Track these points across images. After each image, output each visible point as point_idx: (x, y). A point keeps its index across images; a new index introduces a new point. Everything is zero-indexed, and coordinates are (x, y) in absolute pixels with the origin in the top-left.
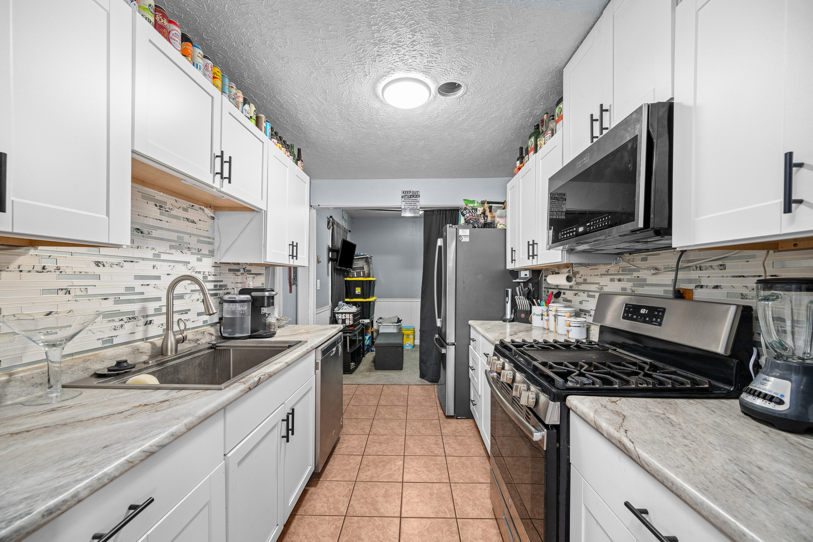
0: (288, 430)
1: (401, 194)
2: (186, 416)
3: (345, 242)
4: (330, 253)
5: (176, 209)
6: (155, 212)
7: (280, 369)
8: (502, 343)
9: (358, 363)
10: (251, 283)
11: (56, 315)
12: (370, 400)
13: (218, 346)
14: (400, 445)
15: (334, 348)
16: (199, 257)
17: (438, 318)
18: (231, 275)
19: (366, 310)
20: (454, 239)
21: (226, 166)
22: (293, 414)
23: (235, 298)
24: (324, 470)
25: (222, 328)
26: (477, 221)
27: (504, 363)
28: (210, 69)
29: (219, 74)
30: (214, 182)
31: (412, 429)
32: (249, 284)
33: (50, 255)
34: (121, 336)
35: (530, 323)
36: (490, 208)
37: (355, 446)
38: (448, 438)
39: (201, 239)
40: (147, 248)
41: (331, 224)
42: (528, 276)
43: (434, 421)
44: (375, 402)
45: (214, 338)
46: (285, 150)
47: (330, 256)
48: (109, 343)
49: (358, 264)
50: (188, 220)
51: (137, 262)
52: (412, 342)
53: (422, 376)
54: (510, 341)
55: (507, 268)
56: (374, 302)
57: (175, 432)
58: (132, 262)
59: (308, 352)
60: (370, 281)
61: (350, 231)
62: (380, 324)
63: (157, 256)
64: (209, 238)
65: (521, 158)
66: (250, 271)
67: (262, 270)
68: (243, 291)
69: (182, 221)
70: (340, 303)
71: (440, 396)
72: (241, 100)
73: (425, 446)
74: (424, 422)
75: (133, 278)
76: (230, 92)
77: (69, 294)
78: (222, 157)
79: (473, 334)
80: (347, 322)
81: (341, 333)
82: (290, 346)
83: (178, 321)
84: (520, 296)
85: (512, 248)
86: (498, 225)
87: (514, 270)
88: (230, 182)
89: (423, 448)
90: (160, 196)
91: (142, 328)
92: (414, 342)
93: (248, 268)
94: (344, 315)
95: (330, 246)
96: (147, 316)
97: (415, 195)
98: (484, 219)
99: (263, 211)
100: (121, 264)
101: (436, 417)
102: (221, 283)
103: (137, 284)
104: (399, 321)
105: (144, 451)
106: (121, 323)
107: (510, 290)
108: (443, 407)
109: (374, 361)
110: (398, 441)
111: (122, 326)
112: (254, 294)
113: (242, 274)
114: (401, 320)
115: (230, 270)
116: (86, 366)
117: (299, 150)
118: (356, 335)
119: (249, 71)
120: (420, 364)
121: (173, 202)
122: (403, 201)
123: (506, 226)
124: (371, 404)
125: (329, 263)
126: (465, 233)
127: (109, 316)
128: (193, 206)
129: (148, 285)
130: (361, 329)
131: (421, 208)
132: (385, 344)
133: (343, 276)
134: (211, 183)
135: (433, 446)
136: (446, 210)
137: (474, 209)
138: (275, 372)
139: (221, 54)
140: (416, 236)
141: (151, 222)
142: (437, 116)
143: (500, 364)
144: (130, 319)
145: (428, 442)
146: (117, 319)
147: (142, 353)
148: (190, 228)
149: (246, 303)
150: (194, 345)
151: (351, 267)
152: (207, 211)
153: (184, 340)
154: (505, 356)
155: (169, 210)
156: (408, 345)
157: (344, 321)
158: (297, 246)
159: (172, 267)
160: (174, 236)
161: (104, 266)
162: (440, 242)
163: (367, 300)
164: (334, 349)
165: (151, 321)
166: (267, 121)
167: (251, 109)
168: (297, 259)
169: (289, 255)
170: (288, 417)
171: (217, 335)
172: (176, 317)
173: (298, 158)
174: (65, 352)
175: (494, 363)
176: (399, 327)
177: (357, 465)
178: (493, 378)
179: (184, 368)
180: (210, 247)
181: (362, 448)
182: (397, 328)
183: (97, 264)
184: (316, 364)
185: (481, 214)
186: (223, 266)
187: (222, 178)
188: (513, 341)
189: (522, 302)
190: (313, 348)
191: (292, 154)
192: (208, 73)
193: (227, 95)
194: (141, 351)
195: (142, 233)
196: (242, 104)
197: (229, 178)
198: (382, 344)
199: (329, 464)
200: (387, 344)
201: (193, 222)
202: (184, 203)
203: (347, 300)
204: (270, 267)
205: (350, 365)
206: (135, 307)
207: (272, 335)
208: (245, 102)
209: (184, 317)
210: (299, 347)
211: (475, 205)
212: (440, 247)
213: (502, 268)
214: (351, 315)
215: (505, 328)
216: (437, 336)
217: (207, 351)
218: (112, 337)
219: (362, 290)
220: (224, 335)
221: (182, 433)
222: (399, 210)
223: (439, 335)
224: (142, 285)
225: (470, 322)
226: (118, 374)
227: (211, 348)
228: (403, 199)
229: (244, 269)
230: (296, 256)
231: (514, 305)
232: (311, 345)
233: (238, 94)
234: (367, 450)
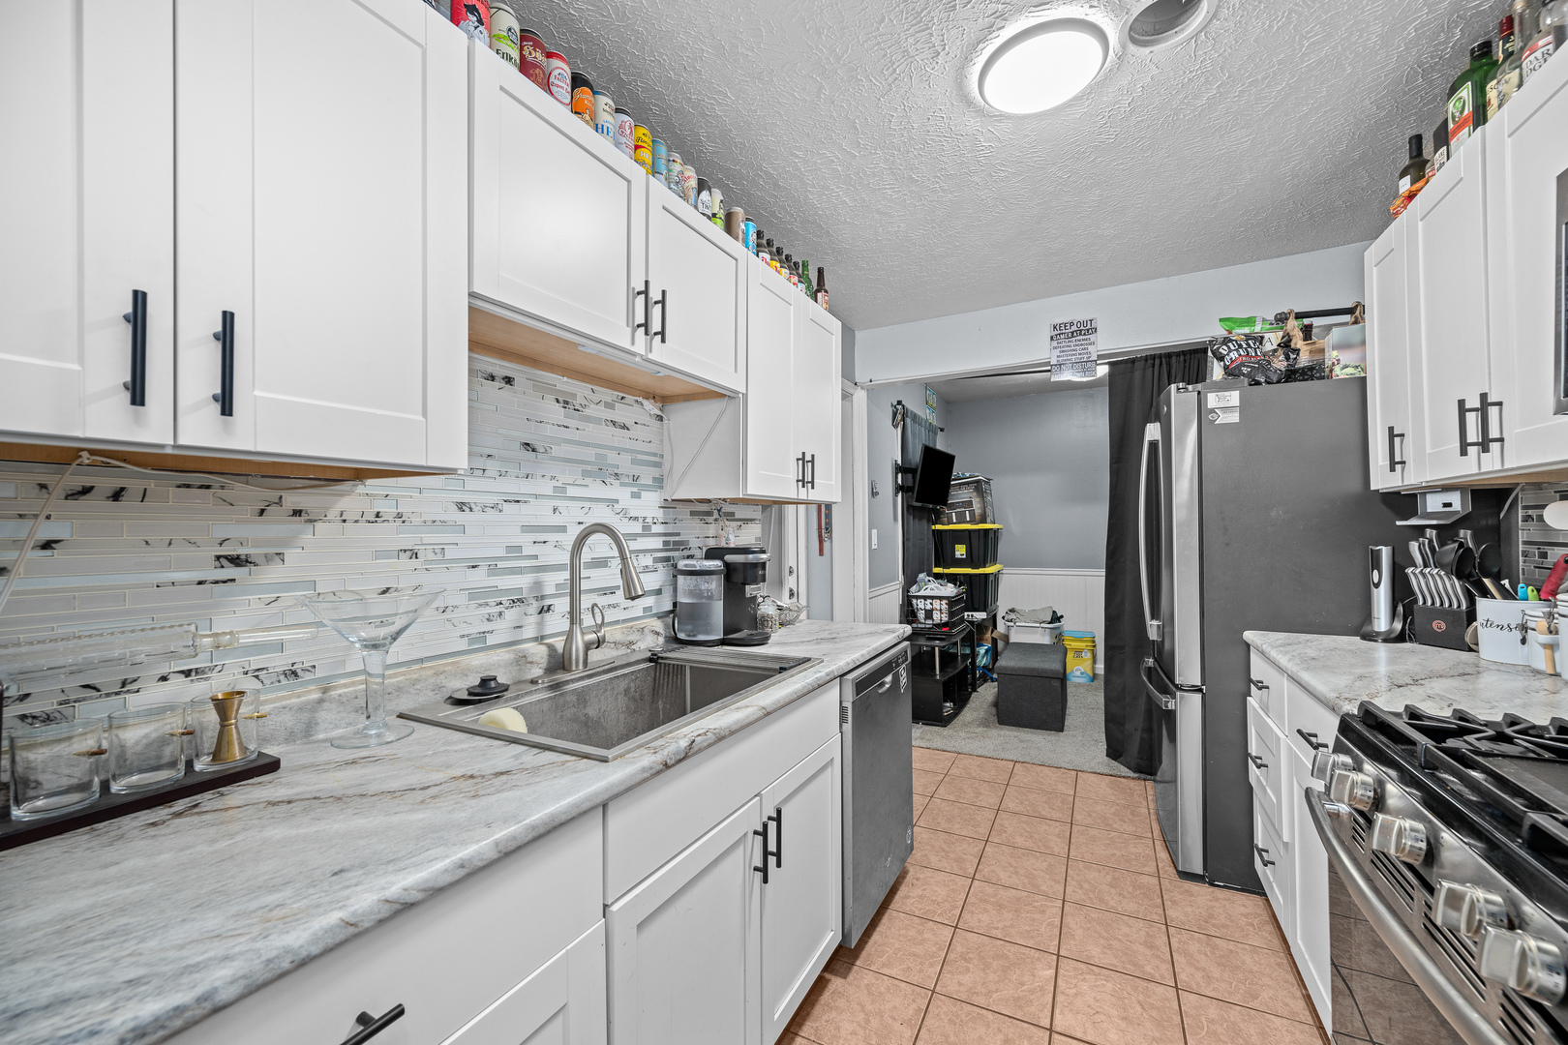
0: (766, 853)
1: (1048, 332)
2: (506, 820)
3: (930, 453)
4: (900, 475)
5: (592, 406)
6: (557, 413)
7: (747, 721)
8: (1370, 717)
9: (961, 703)
10: (731, 537)
11: (396, 594)
12: (981, 794)
13: (662, 658)
14: (1049, 924)
15: (886, 675)
16: (635, 490)
17: (1153, 618)
18: (696, 522)
19: (978, 592)
20: (1192, 421)
21: (657, 310)
22: (778, 819)
23: (694, 566)
24: (866, 943)
25: (676, 622)
26: (1264, 366)
27: (1380, 784)
28: (628, 131)
29: (646, 139)
30: (633, 343)
31: (1081, 887)
32: (727, 539)
33: (387, 493)
34: (499, 632)
35: (1471, 650)
36: (1307, 331)
37: (940, 900)
38: (1185, 936)
39: (639, 457)
40: (543, 476)
41: (899, 417)
42: (1457, 506)
43: (1146, 879)
44: (994, 801)
45: (661, 640)
46: (788, 271)
47: (900, 482)
48: (479, 642)
49: (958, 496)
50: (614, 423)
51: (526, 502)
52: (1084, 669)
53: (1114, 752)
54: (1401, 709)
55: (1373, 487)
56: (996, 576)
57: (469, 860)
58: (518, 501)
59: (820, 686)
60: (986, 531)
61: (942, 430)
62: (1012, 624)
63: (560, 492)
64: (655, 455)
65: (1418, 167)
66: (733, 514)
67: (755, 513)
68: (712, 554)
69: (604, 426)
70: (922, 576)
71: (1161, 812)
72: (693, 183)
73: (1116, 944)
74: (1117, 875)
75: (519, 529)
76: (669, 170)
77: (417, 558)
78: (646, 292)
79: (1258, 669)
80: (936, 616)
81: (907, 643)
82: (784, 667)
83: (593, 607)
84: (1426, 566)
85: (1391, 429)
86: (1337, 370)
87: (1398, 493)
88: (663, 341)
89: (1110, 947)
90: (564, 384)
91: (533, 619)
92: (1093, 668)
93: (727, 508)
94: (929, 601)
95: (900, 462)
96: (543, 597)
97: (1085, 330)
98: (1288, 358)
99: (741, 395)
100: (500, 507)
101: (1151, 868)
102: (677, 539)
103: (525, 540)
104: (1056, 618)
105: (387, 901)
106: (499, 609)
107: (1385, 552)
108: (1170, 841)
109: (996, 704)
110: (1043, 912)
111: (500, 614)
112: (729, 558)
113: (716, 520)
114: (1062, 617)
115: (693, 513)
116: (439, 681)
117: (820, 272)
118: (956, 643)
119: (707, 126)
120: (1106, 725)
121: (588, 393)
122: (1055, 348)
123: (1364, 370)
124: (983, 804)
125: (896, 496)
126: (1226, 403)
127: (476, 595)
128: (623, 398)
129: (545, 542)
130: (965, 633)
131: (1100, 357)
132: (1019, 669)
133: (928, 522)
134: (627, 345)
135: (1142, 949)
136: (1169, 356)
137: (1255, 339)
138: (733, 728)
139: (655, 105)
140: (1092, 427)
141: (549, 431)
142: (1133, 111)
143: (1364, 783)
144: (514, 601)
145: (1126, 935)
146: (492, 601)
147: (530, 663)
148: (618, 437)
149: (714, 577)
150: (624, 652)
151: (945, 503)
152: (648, 405)
153: (599, 643)
154: (1379, 756)
155: (581, 409)
156: (1078, 673)
157: (929, 614)
158: (812, 461)
159: (586, 510)
160: (589, 454)
161: (471, 510)
162: (1153, 431)
163: (981, 571)
164: (889, 679)
165: (550, 606)
166: (747, 219)
167: (713, 199)
168: (813, 488)
169: (798, 481)
170: (765, 826)
171: (668, 634)
172: (586, 601)
173: (818, 287)
174: (390, 660)
175: (1342, 779)
176: (1057, 632)
177: (940, 949)
178: (1335, 816)
179: (596, 696)
180: (655, 472)
181: (954, 908)
182: (1051, 633)
183: (461, 506)
184: (843, 710)
185: (1275, 351)
186: (679, 506)
187: (646, 333)
188: (1413, 715)
189: (1436, 585)
190: (832, 676)
191: (803, 278)
192: (624, 140)
193: (662, 177)
194: (529, 659)
195: (533, 450)
196: (695, 191)
197: (662, 333)
198: (1013, 669)
199: (878, 929)
200: (1024, 669)
201: (624, 427)
202: (608, 395)
203: (937, 570)
204: (772, 508)
205: (941, 708)
206: (523, 581)
207: (763, 641)
208: (702, 185)
209: (602, 601)
210: (801, 672)
211: (1258, 328)
212: (1153, 445)
213: (1354, 485)
214: (944, 602)
215: (1371, 662)
216: (1150, 662)
217: (642, 666)
218: (484, 633)
219: (969, 551)
220: (682, 636)
221: (485, 863)
222: (1048, 367)
223: (1156, 660)
224: (535, 542)
225: (1249, 635)
226: (480, 701)
227: (650, 660)
228: (1055, 344)
229: (719, 511)
230: (812, 482)
231: (1401, 592)
232: (827, 670)
233: (687, 174)
234: (966, 916)
